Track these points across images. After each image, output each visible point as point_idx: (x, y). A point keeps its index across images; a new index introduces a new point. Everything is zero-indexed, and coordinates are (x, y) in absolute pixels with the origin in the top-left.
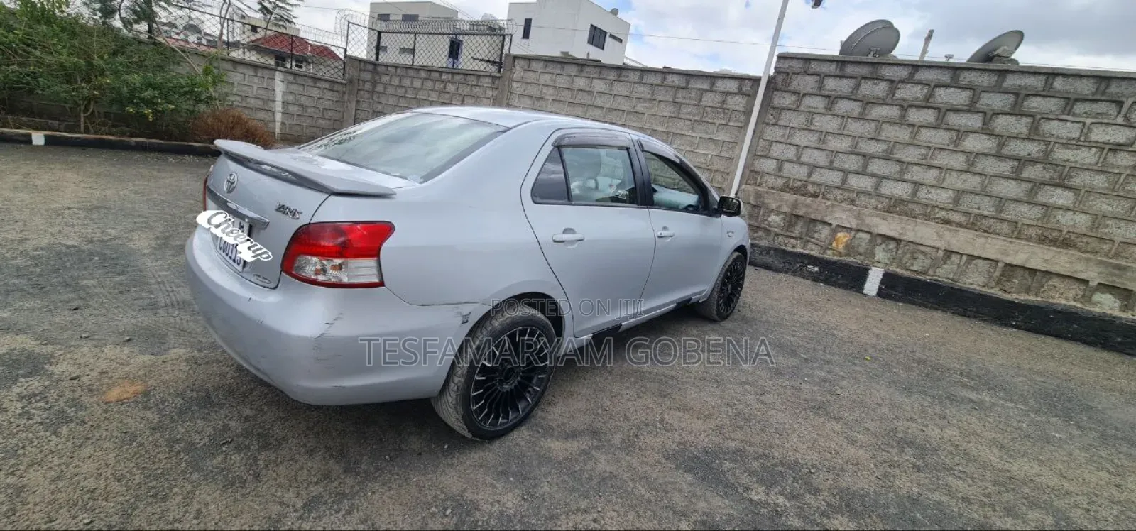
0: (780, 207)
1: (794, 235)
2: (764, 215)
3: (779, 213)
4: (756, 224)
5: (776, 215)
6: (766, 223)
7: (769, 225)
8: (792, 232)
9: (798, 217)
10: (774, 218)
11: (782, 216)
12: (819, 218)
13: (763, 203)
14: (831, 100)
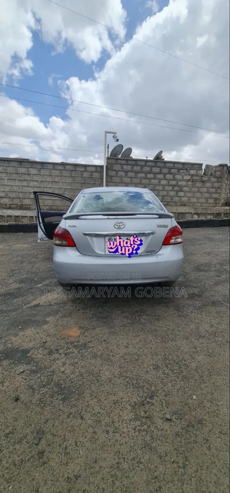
14: (126, 172)
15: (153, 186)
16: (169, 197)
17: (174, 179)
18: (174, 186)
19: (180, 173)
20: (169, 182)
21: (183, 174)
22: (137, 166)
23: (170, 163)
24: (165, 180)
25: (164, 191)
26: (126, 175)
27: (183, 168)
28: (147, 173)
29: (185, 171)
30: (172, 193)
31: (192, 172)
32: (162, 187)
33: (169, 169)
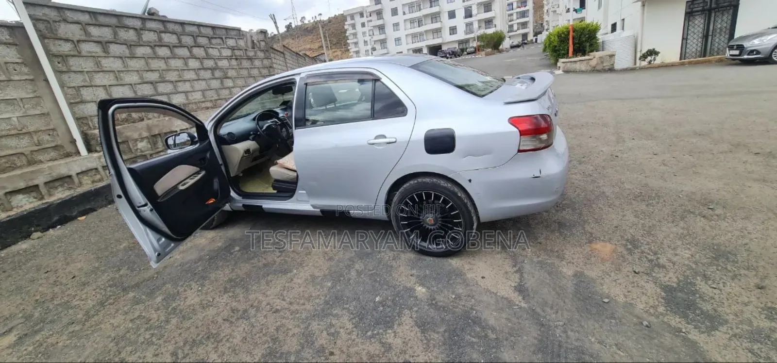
0: (140, 135)
1: (160, 150)
2: (134, 147)
3: (142, 139)
4: (133, 156)
5: (140, 142)
6: (139, 150)
7: (142, 151)
8: (158, 148)
9: (155, 136)
10: (141, 145)
11: (145, 141)
12: (168, 131)
13: (127, 137)
14: (104, 45)
15: (176, 73)
16: (212, 91)
17: (208, 57)
18: (212, 70)
19: (213, 45)
20: (202, 63)
21: (219, 47)
22: (126, 29)
23: (191, 24)
24: (194, 60)
25: (200, 82)
26: (106, 51)
27: (215, 36)
28: (155, 46)
29: (219, 41)
30: (215, 84)
31: (231, 42)
32: (192, 73)
33: (194, 38)
